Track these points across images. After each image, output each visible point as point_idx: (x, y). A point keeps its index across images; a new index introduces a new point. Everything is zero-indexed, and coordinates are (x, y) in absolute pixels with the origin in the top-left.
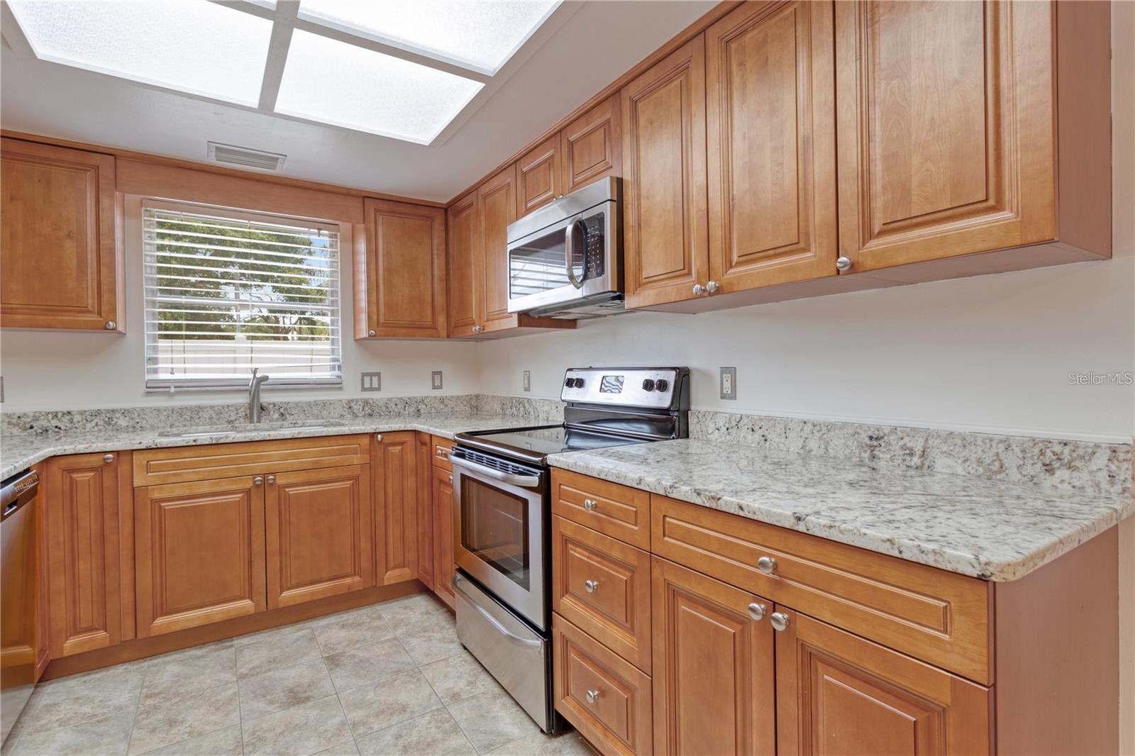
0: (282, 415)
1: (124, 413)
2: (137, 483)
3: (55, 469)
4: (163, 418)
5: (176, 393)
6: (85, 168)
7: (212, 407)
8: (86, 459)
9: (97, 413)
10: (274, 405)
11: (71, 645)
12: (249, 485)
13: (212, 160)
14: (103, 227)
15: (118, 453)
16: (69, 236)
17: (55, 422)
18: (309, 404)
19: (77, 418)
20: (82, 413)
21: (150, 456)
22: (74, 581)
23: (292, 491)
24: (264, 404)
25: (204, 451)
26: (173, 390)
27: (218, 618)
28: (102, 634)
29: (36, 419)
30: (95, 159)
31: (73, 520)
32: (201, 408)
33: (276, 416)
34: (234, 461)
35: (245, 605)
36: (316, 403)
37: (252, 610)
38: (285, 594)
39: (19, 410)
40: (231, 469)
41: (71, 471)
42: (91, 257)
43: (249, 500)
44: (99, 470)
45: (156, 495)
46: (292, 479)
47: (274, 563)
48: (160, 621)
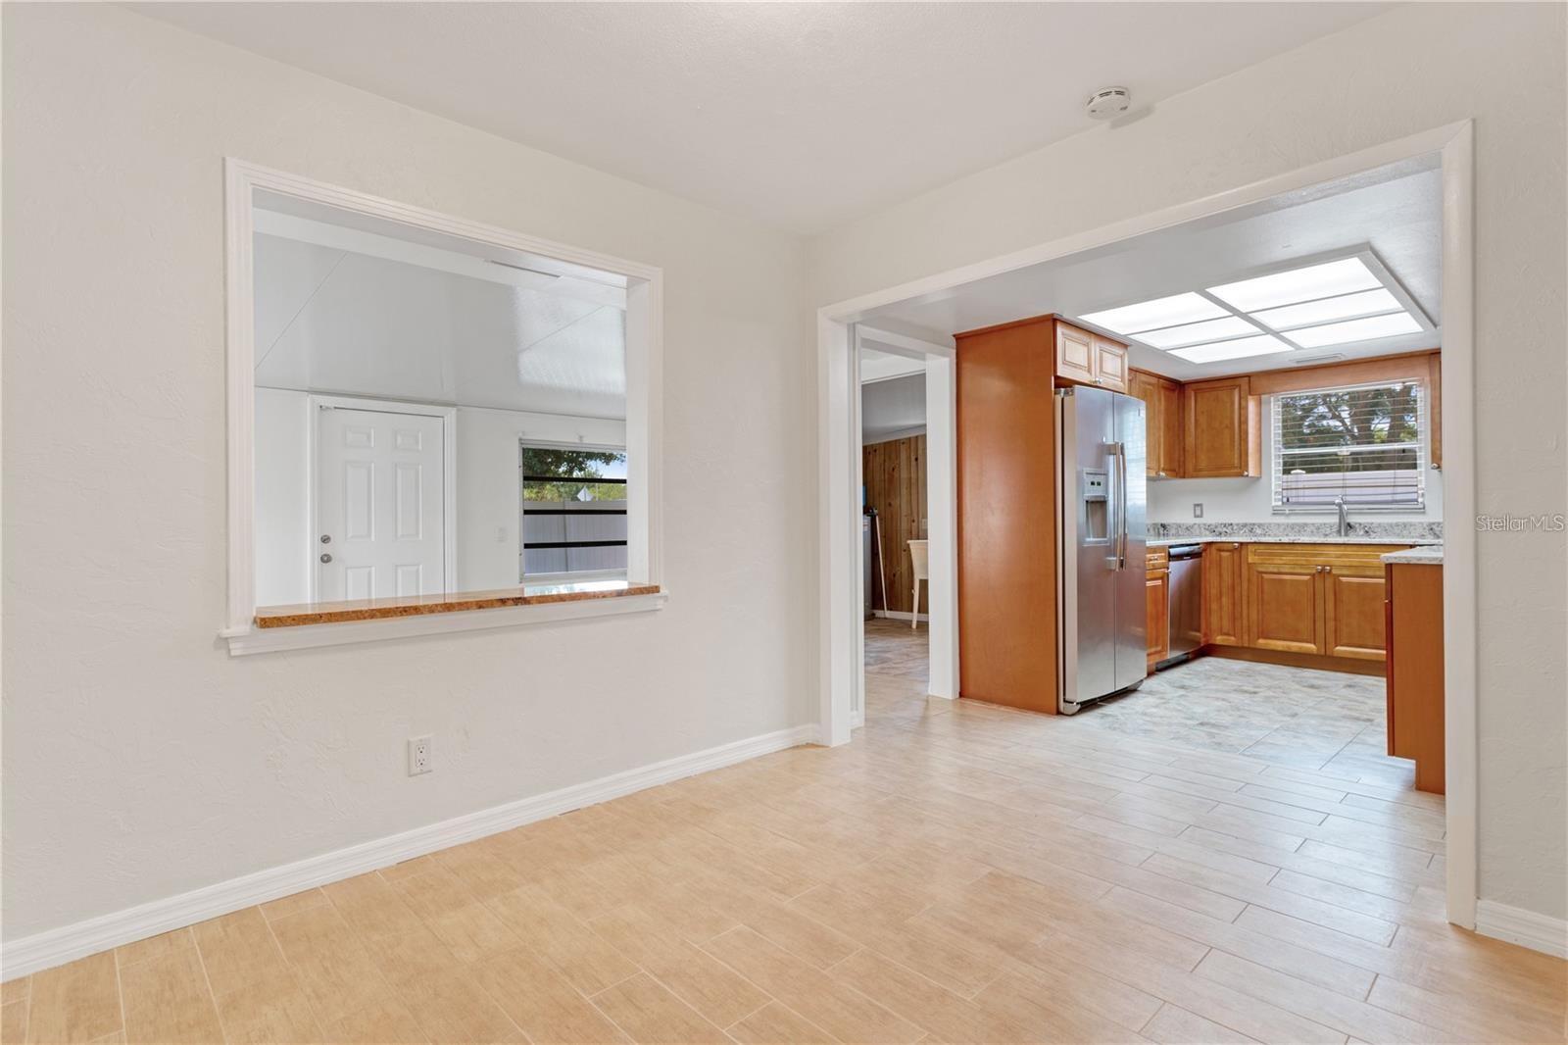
0: (1367, 532)
1: (1260, 525)
2: (1250, 561)
3: (1214, 547)
4: (1281, 530)
5: (1289, 514)
6: (1233, 387)
7: (1313, 524)
8: (1226, 545)
9: (1245, 525)
10: (1360, 524)
11: (1219, 640)
12: (1314, 571)
13: (1296, 365)
14: (1242, 419)
15: (1241, 544)
16: (1227, 427)
17: (1225, 529)
18: (1391, 525)
19: (1235, 527)
20: (1237, 525)
21: (1256, 547)
22: (1221, 608)
23: (1344, 579)
24: (1352, 524)
25: (1287, 547)
26: (1287, 512)
27: (1294, 650)
28: (1233, 638)
29: (1216, 527)
30: (1237, 382)
31: (1221, 575)
32: (1306, 525)
33: (1362, 533)
34: (1303, 555)
35: (1311, 647)
36: (1397, 525)
37: (1315, 652)
38: (1338, 648)
39: (1209, 522)
40: (1302, 560)
41: (1220, 550)
42: (1237, 436)
43: (1314, 579)
44: (1233, 551)
45: (1260, 569)
46: (1345, 572)
47: (1331, 625)
48: (1261, 641)
